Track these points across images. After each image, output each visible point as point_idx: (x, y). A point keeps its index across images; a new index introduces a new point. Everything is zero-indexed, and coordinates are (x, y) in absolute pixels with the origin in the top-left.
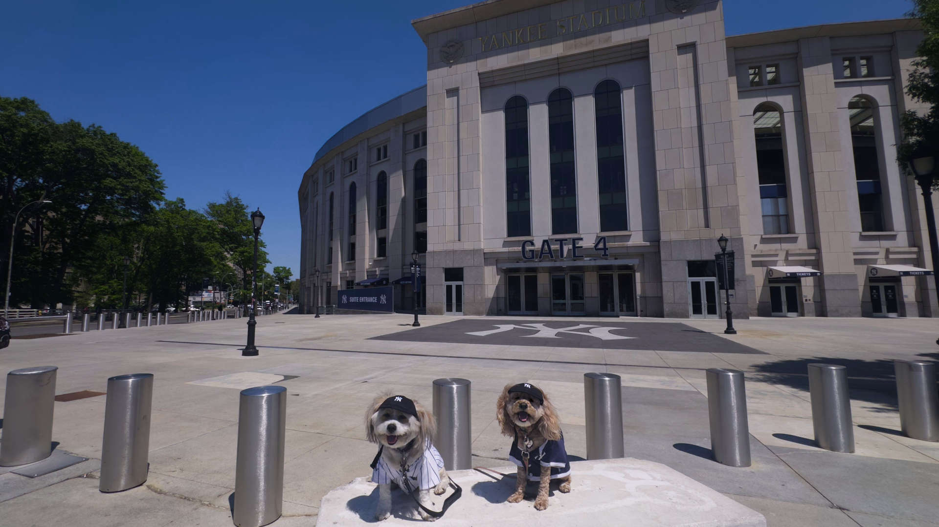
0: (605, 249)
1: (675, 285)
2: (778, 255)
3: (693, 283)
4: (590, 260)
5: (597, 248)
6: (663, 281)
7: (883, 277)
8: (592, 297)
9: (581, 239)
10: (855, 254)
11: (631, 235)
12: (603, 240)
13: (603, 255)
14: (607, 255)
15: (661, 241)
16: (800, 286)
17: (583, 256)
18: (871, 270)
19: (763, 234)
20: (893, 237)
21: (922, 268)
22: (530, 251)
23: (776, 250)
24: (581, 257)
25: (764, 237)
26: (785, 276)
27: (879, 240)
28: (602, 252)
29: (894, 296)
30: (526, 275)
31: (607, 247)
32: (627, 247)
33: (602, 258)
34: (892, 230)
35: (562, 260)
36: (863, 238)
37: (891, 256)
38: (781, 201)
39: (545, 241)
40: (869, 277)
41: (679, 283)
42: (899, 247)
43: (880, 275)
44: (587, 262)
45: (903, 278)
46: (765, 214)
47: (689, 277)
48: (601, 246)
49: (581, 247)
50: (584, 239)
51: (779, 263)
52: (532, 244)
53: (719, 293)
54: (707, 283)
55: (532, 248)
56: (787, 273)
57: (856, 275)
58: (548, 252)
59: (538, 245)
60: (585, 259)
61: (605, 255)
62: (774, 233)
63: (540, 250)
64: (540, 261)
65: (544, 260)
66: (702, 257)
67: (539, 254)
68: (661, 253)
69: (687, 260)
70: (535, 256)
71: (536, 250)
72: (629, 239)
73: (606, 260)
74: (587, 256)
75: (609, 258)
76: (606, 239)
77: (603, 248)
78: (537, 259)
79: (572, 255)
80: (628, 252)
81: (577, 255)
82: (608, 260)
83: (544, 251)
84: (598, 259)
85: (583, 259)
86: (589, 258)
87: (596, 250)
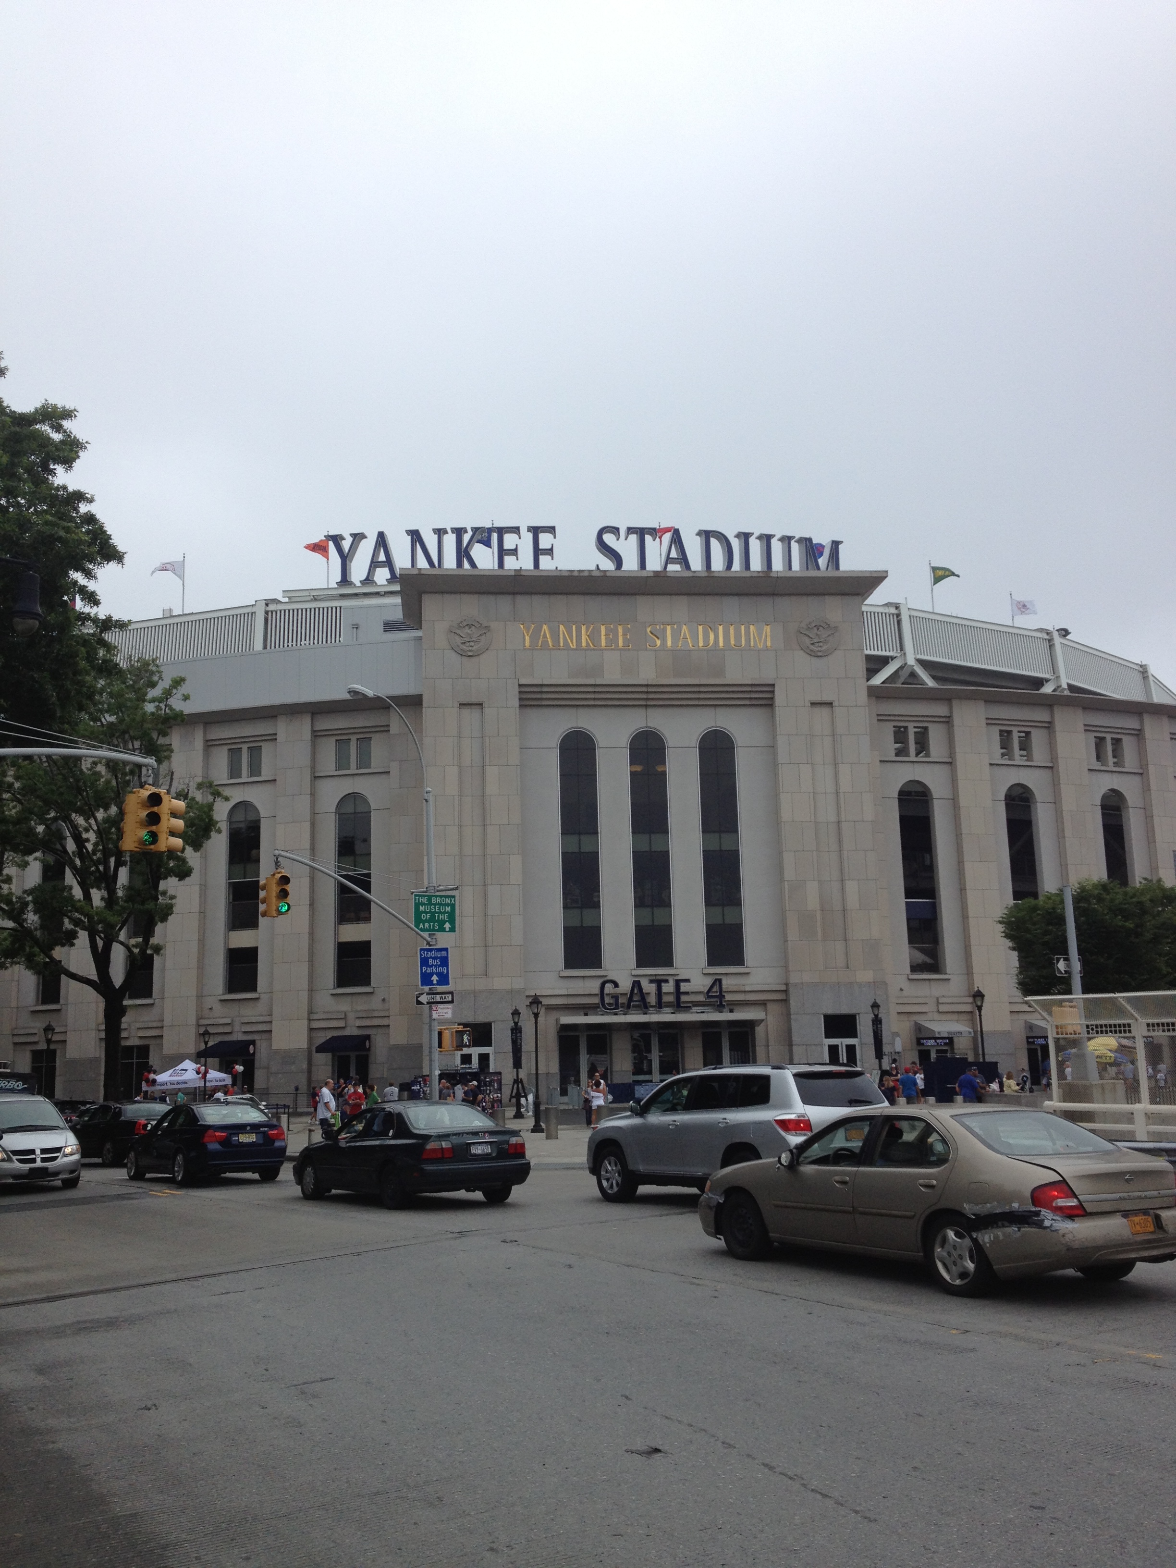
0: (721, 996)
1: (808, 1049)
2: (927, 1003)
3: (830, 1047)
4: (701, 1013)
5: (710, 994)
6: (794, 1043)
7: (1035, 1036)
9: (688, 981)
11: (748, 973)
12: (717, 982)
13: (718, 1006)
14: (724, 1006)
15: (792, 983)
17: (690, 1007)
19: (909, 973)
22: (612, 995)
24: (687, 1009)
26: (936, 1035)
28: (716, 1002)
30: (590, 1035)
31: (723, 994)
32: (745, 991)
33: (716, 1011)
35: (659, 1012)
39: (634, 980)
40: (1027, 1036)
41: (813, 1047)
44: (695, 1015)
47: (826, 1037)
48: (716, 991)
49: (688, 992)
50: (690, 979)
51: (929, 1016)
52: (616, 985)
54: (847, 1046)
55: (616, 991)
57: (1011, 1033)
58: (640, 998)
59: (625, 987)
60: (693, 1011)
61: (721, 1004)
63: (628, 994)
64: (625, 1013)
65: (630, 1012)
66: (842, 1009)
67: (626, 1002)
68: (791, 1002)
69: (822, 1014)
70: (621, 1004)
71: (621, 996)
72: (747, 979)
73: (719, 1012)
74: (695, 1005)
75: (725, 1011)
76: (720, 981)
77: (718, 994)
78: (622, 1010)
79: (674, 1003)
80: (746, 999)
81: (682, 1003)
82: (723, 1013)
83: (634, 997)
84: (709, 1010)
85: (688, 1012)
86: (697, 1009)
87: (708, 997)
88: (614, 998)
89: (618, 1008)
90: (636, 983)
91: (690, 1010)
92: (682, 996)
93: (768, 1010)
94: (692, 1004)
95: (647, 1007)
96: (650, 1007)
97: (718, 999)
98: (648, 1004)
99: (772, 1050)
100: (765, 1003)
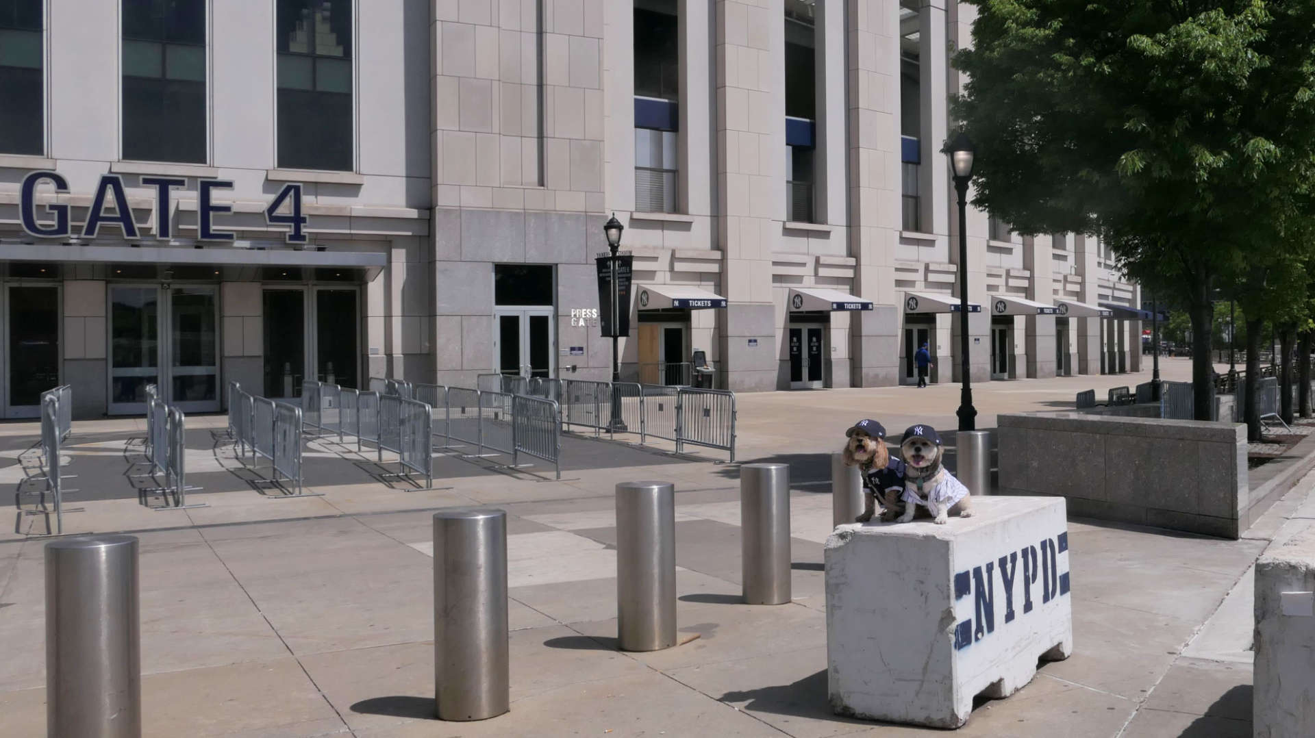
0: (298, 219)
1: (465, 323)
2: (658, 258)
3: (504, 321)
4: (250, 249)
5: (274, 214)
7: (807, 312)
8: (243, 357)
9: (228, 185)
10: (775, 263)
11: (361, 185)
12: (292, 193)
13: (291, 238)
14: (303, 238)
15: (437, 208)
16: (689, 328)
17: (230, 237)
18: (795, 297)
19: (633, 209)
20: (825, 235)
21: (857, 296)
22: (52, 207)
23: (655, 248)
24: (225, 239)
25: (636, 216)
26: (668, 305)
27: (808, 237)
28: (288, 229)
29: (819, 348)
31: (302, 216)
32: (350, 217)
33: (287, 246)
34: (825, 222)
35: (165, 244)
36: (788, 232)
37: (823, 272)
38: (667, 136)
39: (109, 181)
40: (791, 312)
41: (474, 319)
42: (832, 256)
43: (805, 308)
44: (239, 254)
45: (833, 314)
46: (638, 166)
47: (498, 303)
48: (286, 209)
49: (227, 209)
50: (236, 185)
51: (659, 277)
52: (61, 184)
53: (556, 344)
54: (533, 319)
55: (61, 198)
56: (674, 300)
57: (774, 306)
58: (118, 215)
59: (83, 190)
61: (297, 236)
62: (652, 211)
63: (91, 204)
64: (85, 243)
65: (97, 241)
66: (528, 256)
67: (84, 221)
68: (437, 239)
69: (493, 262)
70: (72, 226)
71: (72, 207)
72: (356, 194)
73: (295, 250)
74: (243, 236)
75: (306, 247)
76: (297, 190)
77: (293, 215)
78: (76, 236)
79: (196, 230)
80: (353, 232)
81: (214, 230)
82: (303, 252)
83: (105, 213)
84: (273, 246)
85: (229, 246)
86: (246, 244)
87: (270, 221)
88: (56, 212)
89: (66, 232)
90: (110, 183)
91: (232, 243)
92: (211, 213)
93: (394, 251)
94: (235, 234)
95: (134, 234)
96: (141, 235)
97: (293, 224)
98: (139, 228)
99: (397, 323)
100: (389, 239)
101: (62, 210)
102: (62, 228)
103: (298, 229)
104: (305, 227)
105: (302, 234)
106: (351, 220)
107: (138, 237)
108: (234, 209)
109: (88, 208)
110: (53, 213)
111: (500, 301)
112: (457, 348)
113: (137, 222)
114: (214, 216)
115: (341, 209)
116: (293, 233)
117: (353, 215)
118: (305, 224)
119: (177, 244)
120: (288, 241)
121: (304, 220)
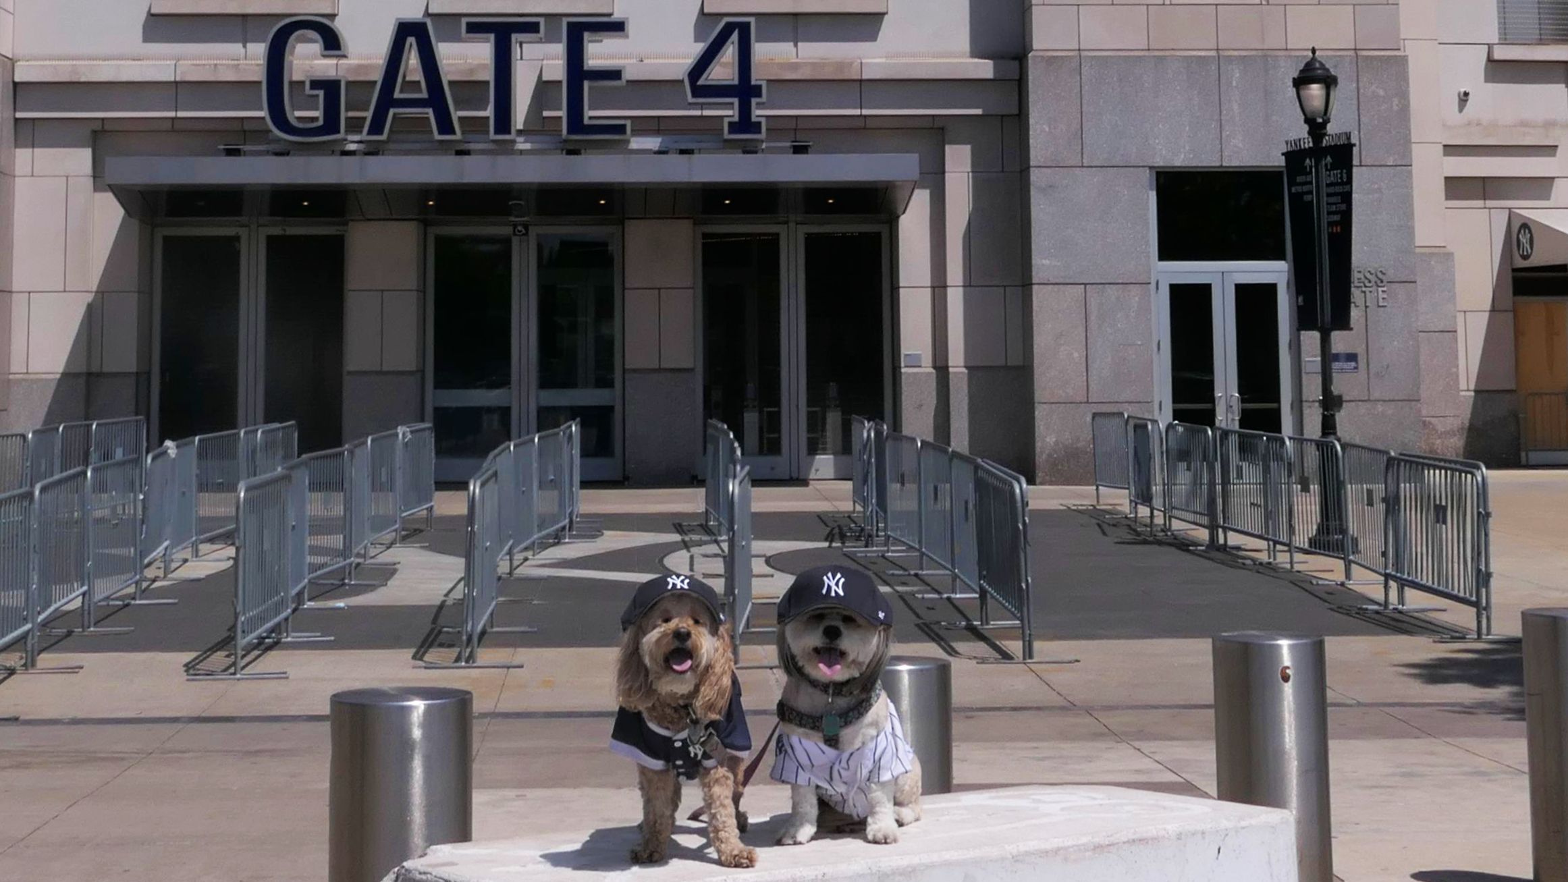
0: (745, 90)
1: (1092, 301)
3: (1177, 293)
4: (659, 152)
5: (701, 82)
6: (1035, 277)
8: (659, 370)
9: (618, 27)
12: (735, 36)
13: (734, 128)
14: (756, 128)
15: (1033, 56)
17: (620, 129)
19: (1493, 37)
22: (316, 84)
24: (611, 134)
25: (1500, 53)
28: (729, 112)
30: (276, 231)
31: (753, 83)
32: (861, 81)
33: (729, 145)
35: (506, 149)
39: (411, 31)
41: (1112, 291)
44: (640, 163)
47: (1162, 254)
48: (724, 70)
49: (615, 74)
50: (631, 28)
52: (332, 42)
53: (1296, 347)
54: (1242, 291)
58: (424, 95)
59: (367, 49)
60: (636, 143)
61: (745, 124)
64: (373, 151)
65: (392, 146)
66: (1226, 153)
67: (367, 110)
68: (1032, 121)
69: (1151, 168)
70: (347, 119)
71: (349, 83)
72: (872, 36)
73: (745, 152)
74: (645, 127)
75: (764, 146)
76: (744, 29)
77: (736, 82)
78: (357, 138)
79: (560, 118)
80: (865, 112)
81: (590, 118)
82: (759, 156)
83: (402, 91)
84: (703, 145)
85: (621, 147)
86: (653, 143)
87: (694, 95)
88: (321, 93)
89: (338, 132)
90: (411, 36)
91: (628, 142)
92: (586, 84)
93: (947, 148)
94: (628, 123)
95: (453, 132)
96: (463, 133)
97: (736, 101)
98: (460, 119)
99: (955, 298)
100: (938, 124)
101: (330, 87)
102: (331, 123)
103: (745, 110)
104: (761, 106)
105: (754, 119)
106: (863, 88)
107: (458, 135)
108: (628, 75)
109: (375, 83)
110: (317, 96)
111: (1168, 251)
112: (1076, 355)
113: (459, 106)
114: (590, 88)
115: (841, 66)
116: (736, 119)
117: (864, 77)
118: (758, 100)
119: (528, 146)
120: (727, 136)
121: (757, 91)
